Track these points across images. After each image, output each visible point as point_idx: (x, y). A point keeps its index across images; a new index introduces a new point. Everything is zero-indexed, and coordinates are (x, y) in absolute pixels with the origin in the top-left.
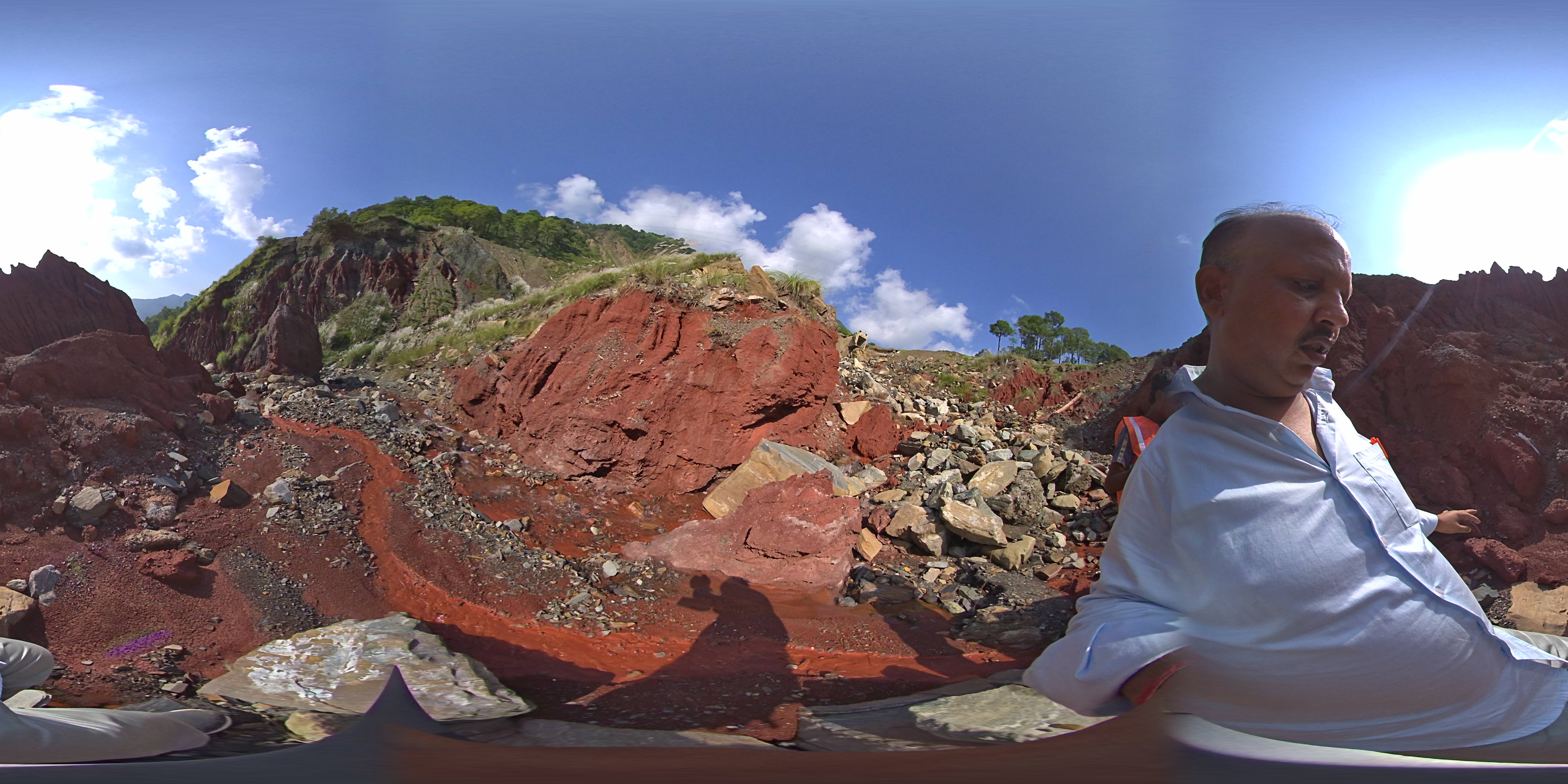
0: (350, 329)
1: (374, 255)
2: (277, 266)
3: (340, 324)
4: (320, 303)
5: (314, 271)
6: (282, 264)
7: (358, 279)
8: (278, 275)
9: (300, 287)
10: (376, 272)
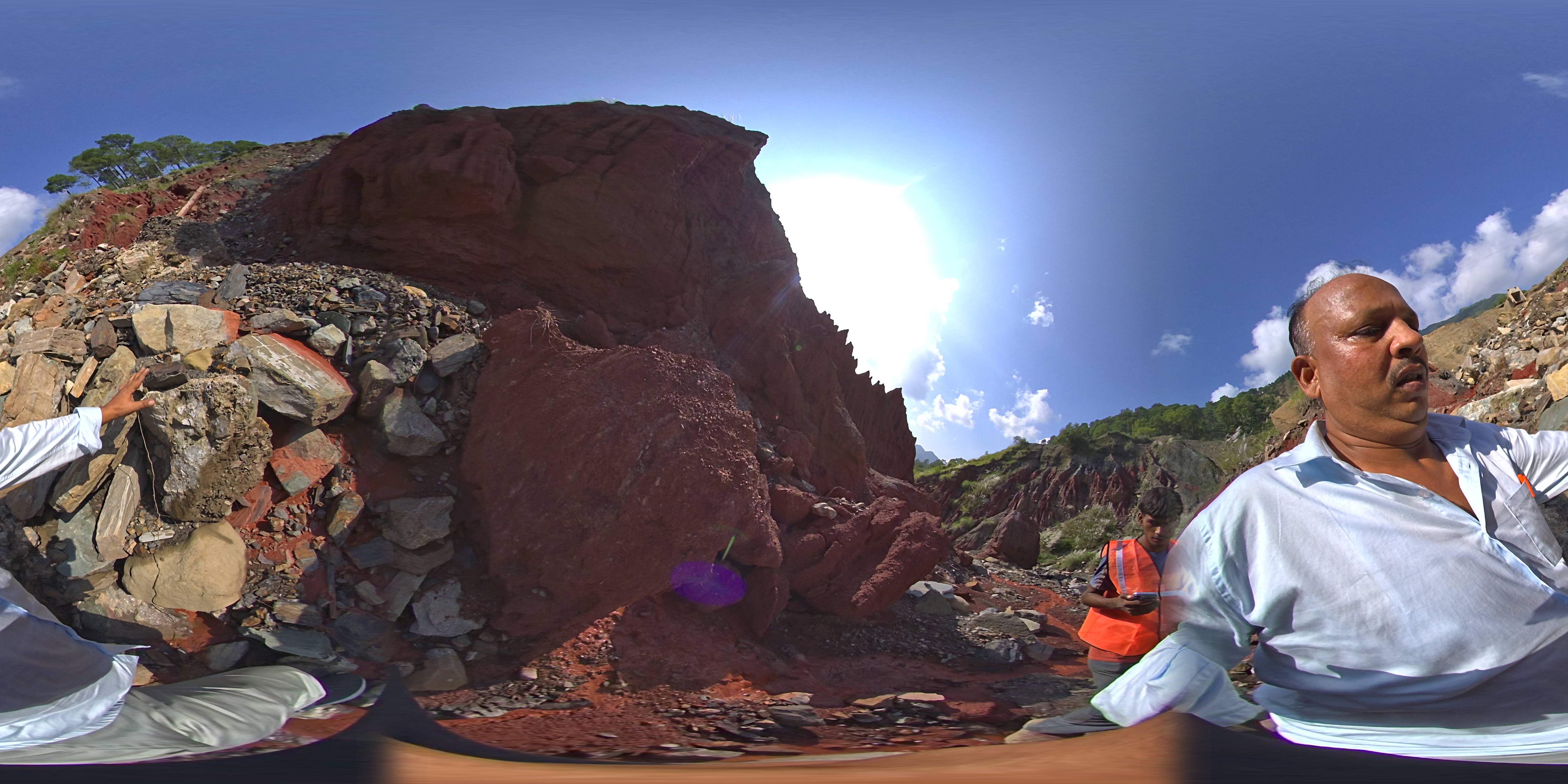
0: (1073, 538)
1: (1103, 470)
2: (1021, 468)
3: (1065, 532)
4: (1049, 510)
5: (1050, 480)
6: (1025, 467)
7: (1087, 492)
8: (1019, 476)
9: (1035, 492)
10: (1104, 487)
